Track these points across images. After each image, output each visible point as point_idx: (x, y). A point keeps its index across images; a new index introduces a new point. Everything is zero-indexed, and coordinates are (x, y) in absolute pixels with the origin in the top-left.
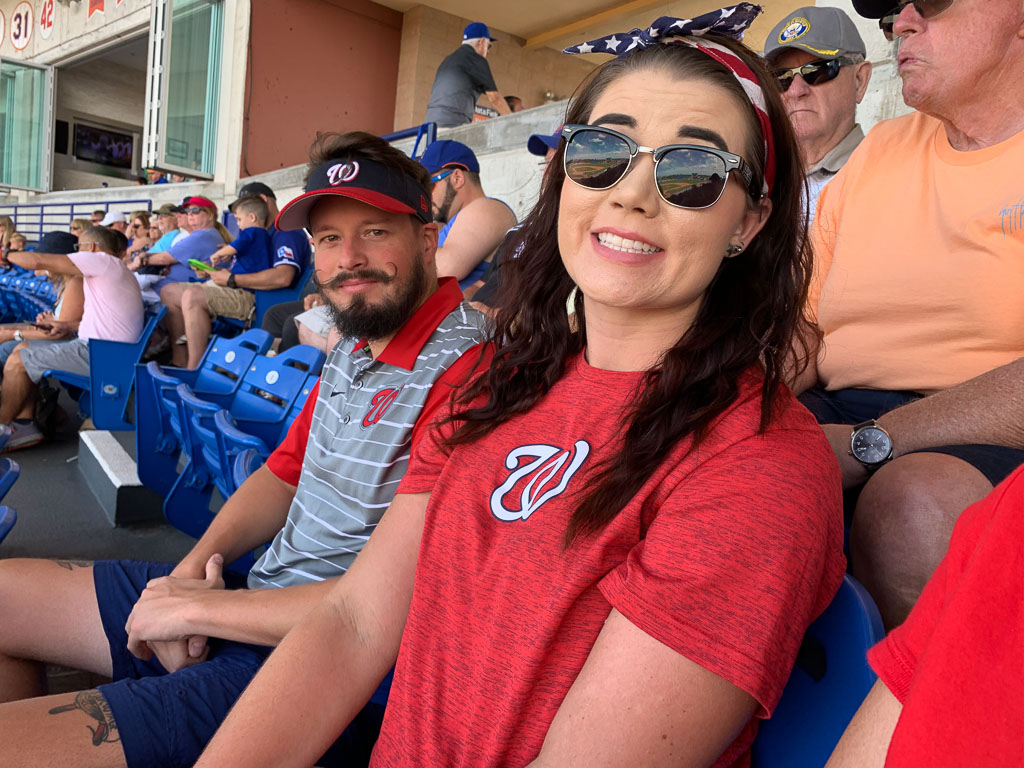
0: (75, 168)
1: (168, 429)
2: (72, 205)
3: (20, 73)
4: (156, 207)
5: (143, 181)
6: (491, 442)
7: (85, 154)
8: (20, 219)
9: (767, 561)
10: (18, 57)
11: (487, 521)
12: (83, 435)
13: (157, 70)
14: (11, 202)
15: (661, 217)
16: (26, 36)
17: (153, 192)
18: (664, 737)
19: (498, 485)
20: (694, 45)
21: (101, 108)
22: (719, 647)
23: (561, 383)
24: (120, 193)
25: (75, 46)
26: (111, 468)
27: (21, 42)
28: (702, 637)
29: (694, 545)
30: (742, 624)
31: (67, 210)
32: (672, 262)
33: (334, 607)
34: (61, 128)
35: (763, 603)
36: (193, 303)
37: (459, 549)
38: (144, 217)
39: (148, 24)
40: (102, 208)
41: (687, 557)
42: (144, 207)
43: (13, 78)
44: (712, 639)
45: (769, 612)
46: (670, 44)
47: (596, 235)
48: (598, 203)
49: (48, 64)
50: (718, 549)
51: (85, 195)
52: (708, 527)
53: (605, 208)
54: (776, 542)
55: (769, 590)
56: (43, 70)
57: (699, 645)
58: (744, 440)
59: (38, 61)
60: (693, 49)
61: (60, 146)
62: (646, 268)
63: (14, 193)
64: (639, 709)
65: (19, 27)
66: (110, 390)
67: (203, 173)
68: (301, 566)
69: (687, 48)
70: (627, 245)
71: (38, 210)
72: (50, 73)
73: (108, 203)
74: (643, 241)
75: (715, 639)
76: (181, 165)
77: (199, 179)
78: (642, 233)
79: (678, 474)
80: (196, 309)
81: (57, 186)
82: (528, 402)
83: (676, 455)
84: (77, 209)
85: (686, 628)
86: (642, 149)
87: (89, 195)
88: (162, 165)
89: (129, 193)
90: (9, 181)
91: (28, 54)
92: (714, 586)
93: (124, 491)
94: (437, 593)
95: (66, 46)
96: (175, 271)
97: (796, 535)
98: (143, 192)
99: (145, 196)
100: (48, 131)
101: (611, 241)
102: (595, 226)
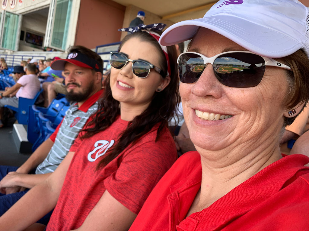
0: (26, 45)
1: (37, 125)
2: (23, 56)
3: (12, 16)
4: (47, 59)
5: (45, 50)
6: (93, 138)
7: (29, 41)
8: (7, 59)
9: (144, 177)
10: (11, 11)
11: (86, 161)
12: (15, 125)
13: (51, 18)
14: (5, 54)
15: (133, 79)
16: (14, 4)
17: (47, 54)
18: (112, 224)
19: (91, 151)
20: (149, 32)
21: (35, 28)
22: (128, 200)
23: (115, 123)
24: (38, 54)
25: (28, 9)
26: (21, 136)
27: (13, 7)
28: (123, 196)
29: (126, 171)
30: (135, 194)
31: (21, 57)
32: (136, 91)
33: (47, 182)
34: (22, 33)
35: (141, 188)
36: (51, 88)
37: (78, 168)
38: (43, 61)
39: (49, 4)
40: (31, 58)
41: (124, 175)
42: (43, 59)
43: (9, 17)
44: (126, 197)
45: (143, 191)
46: (143, 32)
47: (118, 82)
48: (118, 73)
49: (20, 14)
50: (132, 173)
51: (27, 53)
52: (130, 166)
53: (119, 75)
54: (147, 172)
55: (143, 185)
56: (18, 15)
57: (123, 199)
58: (146, 143)
59: (17, 13)
60: (148, 34)
61: (21, 38)
62: (129, 92)
63: (7, 51)
64: (106, 216)
65: (12, 2)
66: (24, 112)
67: (62, 49)
68: (49, 167)
69: (147, 33)
70: (124, 85)
71: (12, 57)
72: (20, 17)
73: (33, 57)
74: (128, 85)
75: (127, 197)
76: (56, 46)
77: (61, 51)
78: (127, 82)
79: (128, 152)
80: (52, 90)
81: (20, 49)
82: (104, 127)
83: (129, 146)
84: (24, 57)
85: (120, 194)
86: (129, 60)
87: (29, 53)
88: (50, 46)
89: (40, 54)
90: (5, 47)
91: (14, 10)
92: (128, 183)
93: (23, 143)
94: (70, 179)
95: (26, 9)
96: (49, 79)
97: (153, 170)
98: (44, 54)
99: (44, 55)
100: (18, 33)
101: (120, 83)
102: (118, 79)
